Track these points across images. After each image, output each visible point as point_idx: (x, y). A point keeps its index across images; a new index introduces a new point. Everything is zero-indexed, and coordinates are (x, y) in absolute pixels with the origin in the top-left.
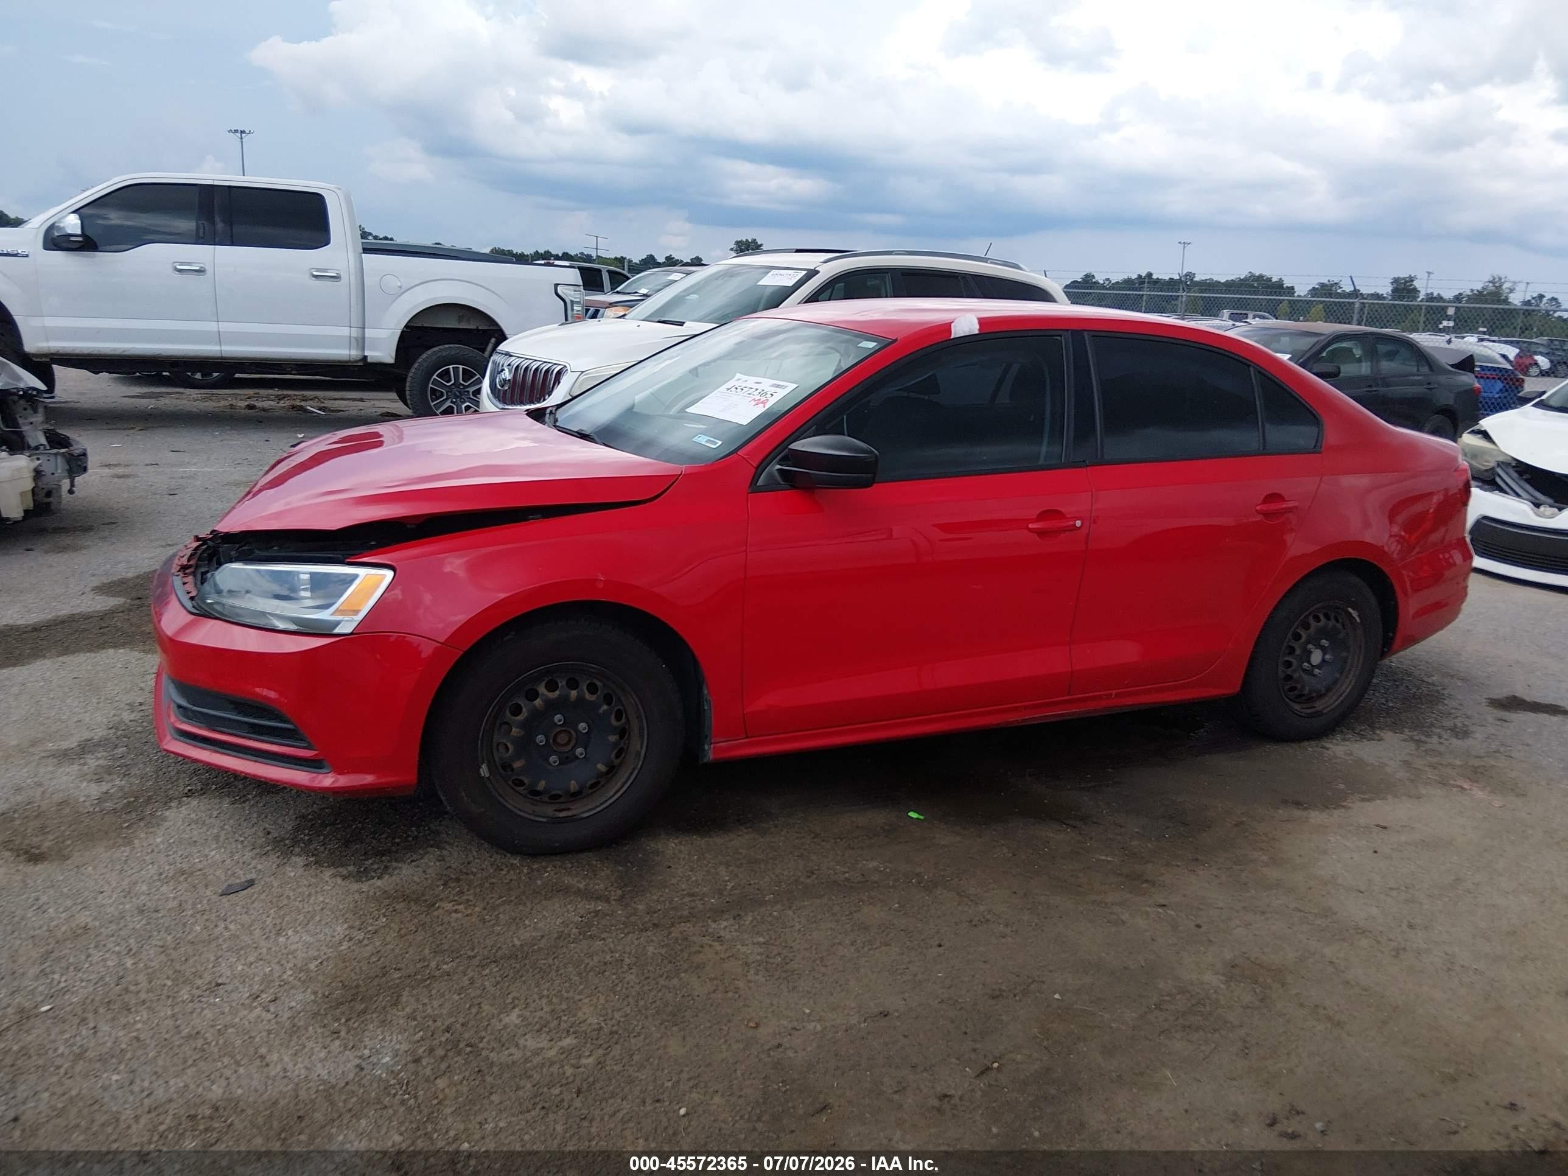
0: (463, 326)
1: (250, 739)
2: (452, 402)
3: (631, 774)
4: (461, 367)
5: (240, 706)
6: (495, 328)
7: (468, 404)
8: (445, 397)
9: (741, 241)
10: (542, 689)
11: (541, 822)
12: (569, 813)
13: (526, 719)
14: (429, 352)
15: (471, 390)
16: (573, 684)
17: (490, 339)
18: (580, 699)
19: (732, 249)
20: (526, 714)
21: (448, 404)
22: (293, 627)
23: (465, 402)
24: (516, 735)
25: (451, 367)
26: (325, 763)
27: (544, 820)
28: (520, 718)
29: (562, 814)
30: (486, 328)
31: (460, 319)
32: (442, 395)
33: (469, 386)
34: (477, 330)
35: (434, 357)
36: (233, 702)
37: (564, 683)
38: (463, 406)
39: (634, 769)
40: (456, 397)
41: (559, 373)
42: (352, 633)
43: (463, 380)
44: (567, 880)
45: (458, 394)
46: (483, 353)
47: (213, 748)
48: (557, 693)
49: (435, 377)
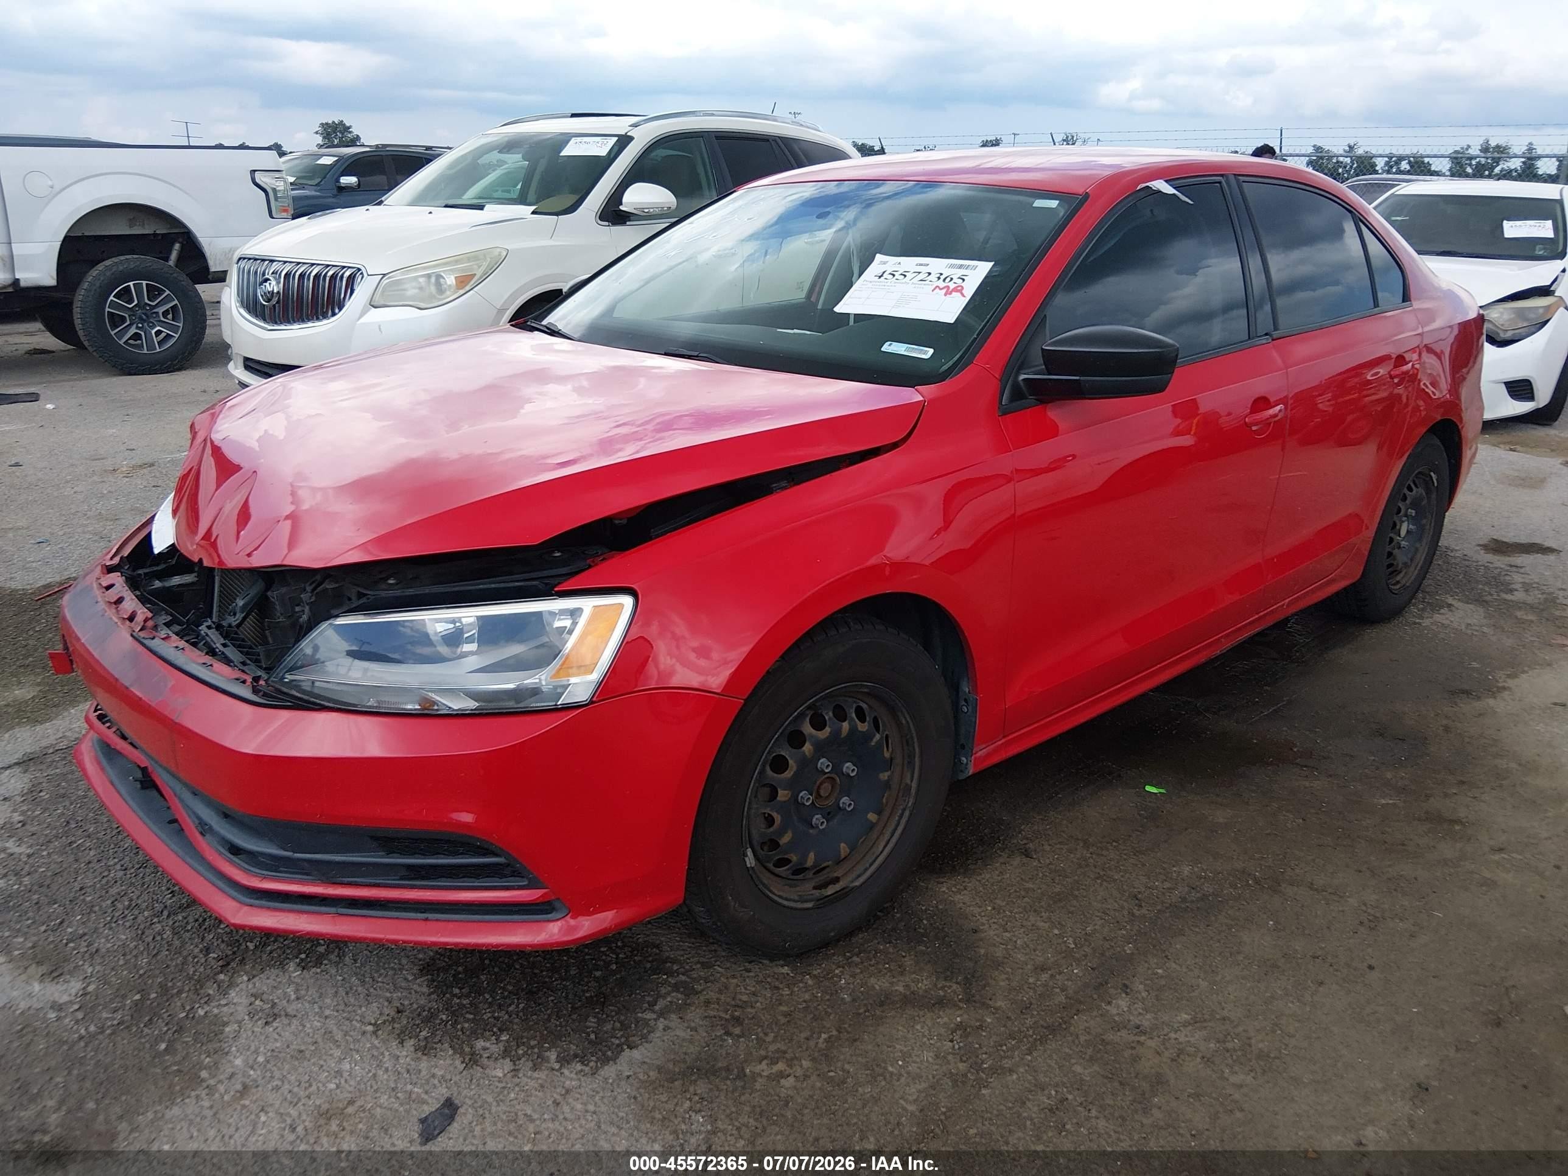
0: (137, 231)
1: (413, 887)
2: (138, 328)
3: (901, 817)
4: (144, 283)
5: (389, 842)
6: (182, 230)
7: (158, 328)
8: (128, 323)
9: (327, 124)
10: (807, 729)
11: (808, 909)
12: (837, 887)
13: (795, 774)
14: (101, 267)
15: (161, 310)
16: (841, 715)
17: (173, 244)
18: (853, 730)
19: (317, 133)
20: (795, 769)
21: (133, 330)
22: (471, 705)
23: (154, 326)
24: (783, 799)
25: (131, 284)
26: (557, 904)
27: (810, 905)
28: (788, 774)
29: (830, 890)
30: (164, 232)
31: (132, 223)
32: (123, 319)
33: (157, 306)
34: (155, 235)
35: (108, 274)
36: (374, 838)
37: (831, 714)
38: (153, 332)
39: (904, 810)
40: (142, 320)
41: (351, 279)
42: (592, 702)
43: (149, 299)
44: (879, 983)
45: (144, 317)
46: (167, 261)
47: (333, 910)
48: (828, 729)
49: (112, 298)
